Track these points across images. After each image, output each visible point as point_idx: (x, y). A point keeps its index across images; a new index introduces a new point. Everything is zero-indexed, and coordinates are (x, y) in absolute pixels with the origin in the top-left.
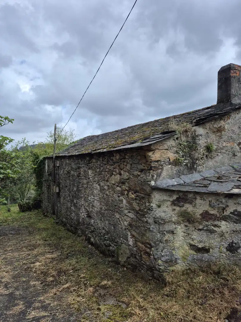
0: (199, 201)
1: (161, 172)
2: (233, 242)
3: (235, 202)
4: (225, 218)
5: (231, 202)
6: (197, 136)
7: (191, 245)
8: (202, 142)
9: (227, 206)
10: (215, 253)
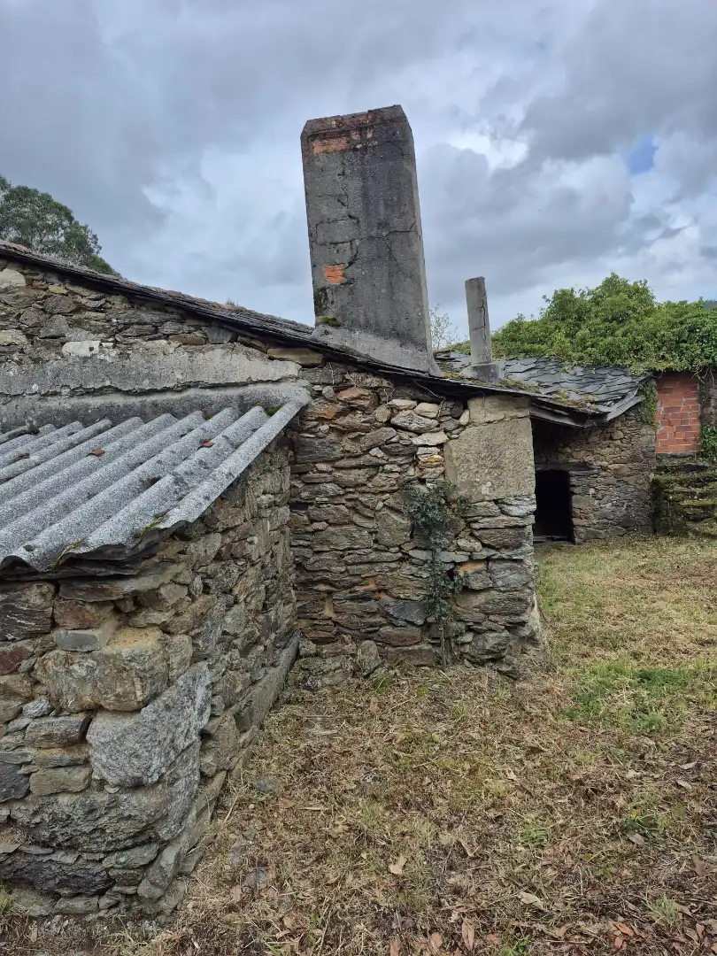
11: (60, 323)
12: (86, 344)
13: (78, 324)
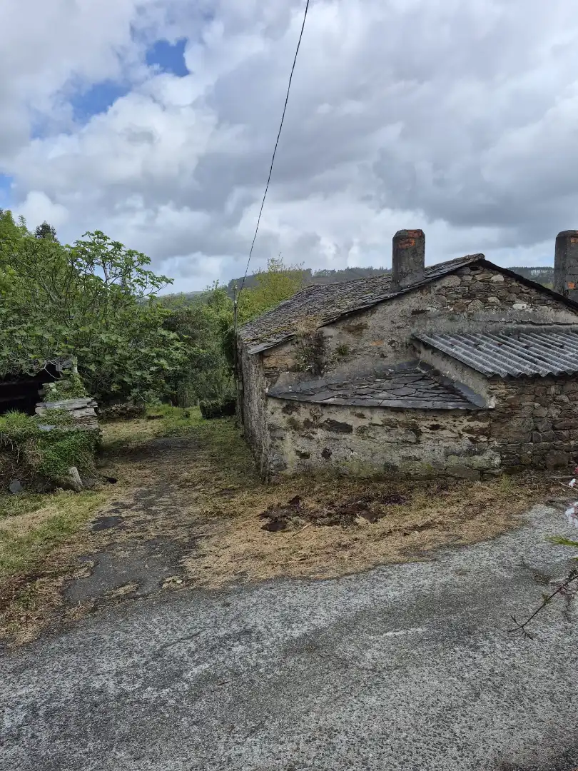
0: (302, 409)
1: (277, 380)
2: (326, 449)
3: (328, 411)
4: (321, 426)
5: (325, 411)
6: (325, 338)
7: (297, 451)
8: (332, 344)
9: (322, 415)
10: (313, 458)
11: (514, 295)
12: (522, 305)
13: (520, 298)
